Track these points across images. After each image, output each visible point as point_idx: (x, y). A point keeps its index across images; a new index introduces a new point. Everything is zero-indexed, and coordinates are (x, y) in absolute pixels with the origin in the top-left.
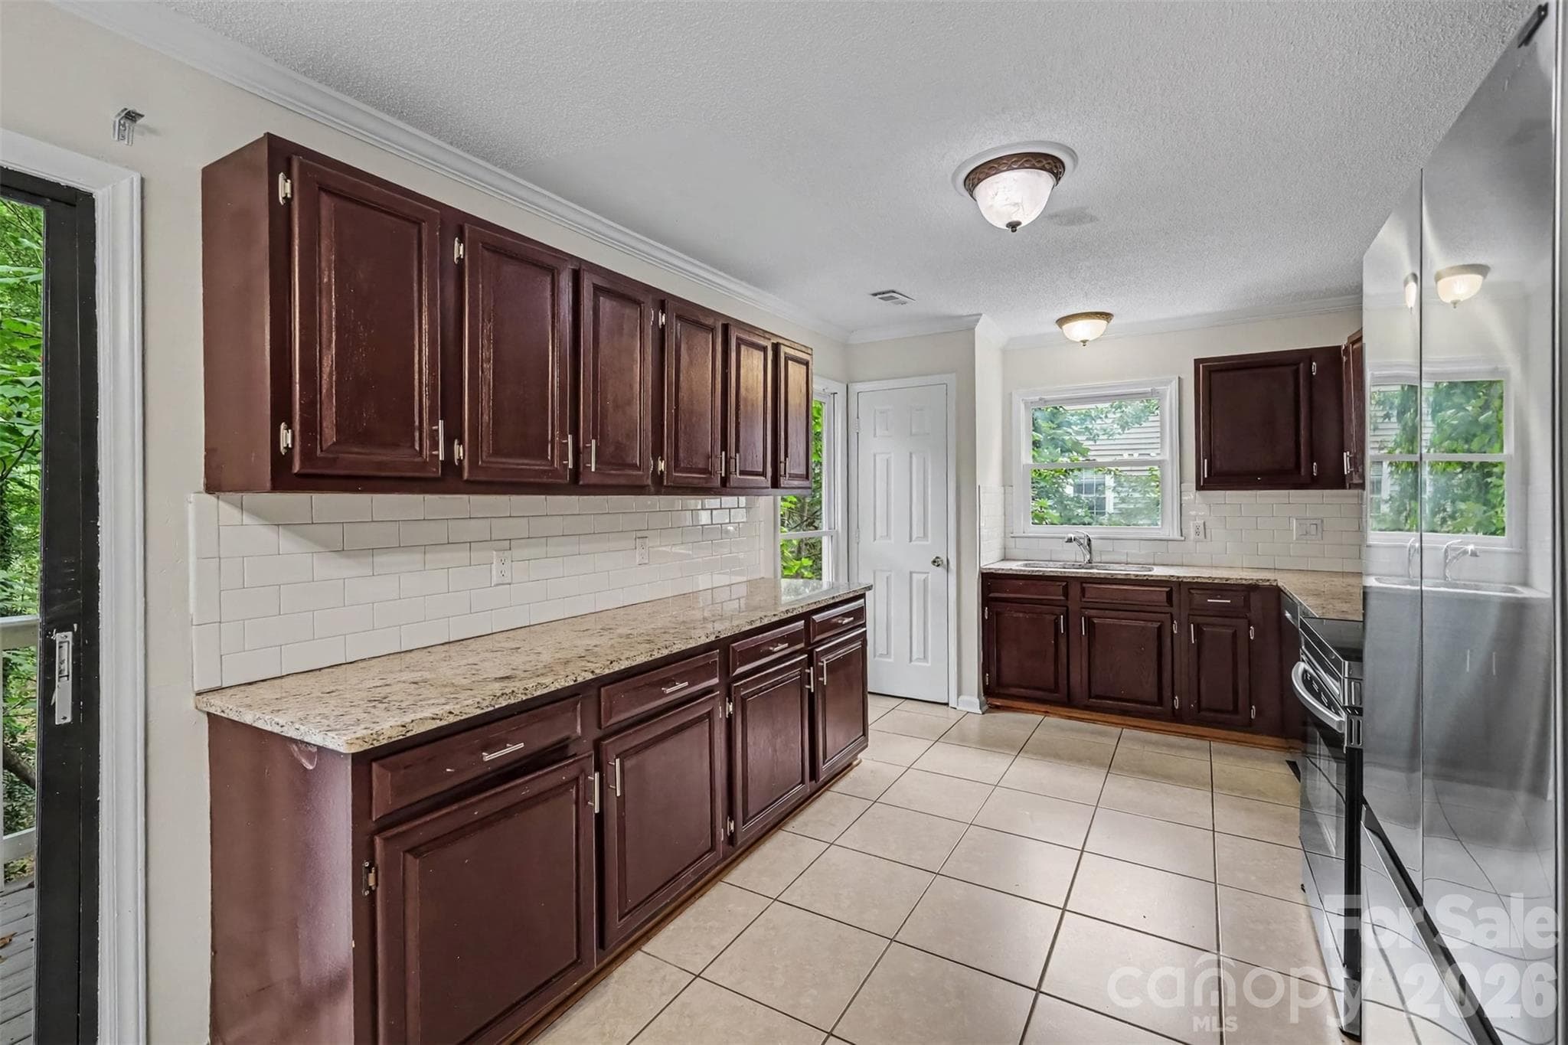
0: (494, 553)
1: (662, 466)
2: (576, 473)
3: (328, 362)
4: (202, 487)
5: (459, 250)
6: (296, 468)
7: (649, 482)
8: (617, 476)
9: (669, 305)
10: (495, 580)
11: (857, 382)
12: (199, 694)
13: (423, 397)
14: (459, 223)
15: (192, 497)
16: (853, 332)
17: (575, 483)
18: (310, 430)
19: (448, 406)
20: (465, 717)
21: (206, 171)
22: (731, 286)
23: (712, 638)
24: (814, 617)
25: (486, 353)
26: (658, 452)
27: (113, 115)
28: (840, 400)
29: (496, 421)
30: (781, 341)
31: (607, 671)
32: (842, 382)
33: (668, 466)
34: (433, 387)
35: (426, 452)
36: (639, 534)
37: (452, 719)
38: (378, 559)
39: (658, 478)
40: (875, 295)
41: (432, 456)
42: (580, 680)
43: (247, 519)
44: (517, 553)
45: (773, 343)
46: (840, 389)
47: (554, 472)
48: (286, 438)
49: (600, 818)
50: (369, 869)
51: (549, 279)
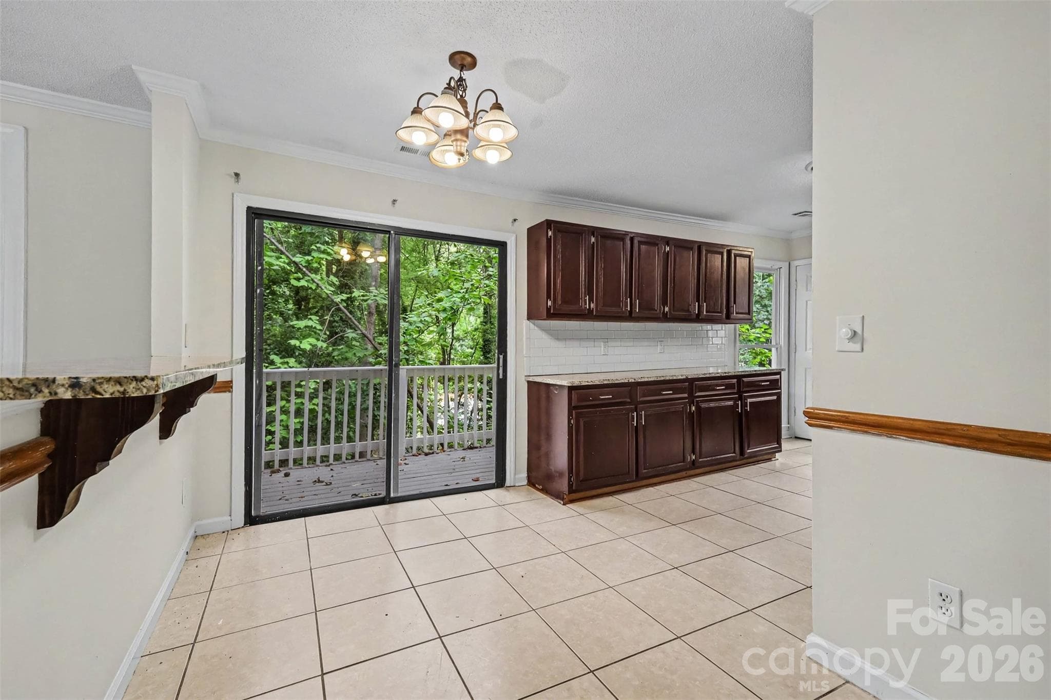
0: (602, 343)
1: (667, 309)
2: (631, 312)
3: (559, 281)
4: (526, 318)
5: (593, 240)
6: (552, 312)
7: (661, 316)
8: (647, 313)
9: (671, 242)
10: (602, 354)
11: (796, 260)
12: (526, 376)
13: (582, 289)
14: (593, 231)
15: (524, 321)
16: (792, 232)
17: (630, 317)
18: (554, 302)
19: (590, 292)
20: (595, 384)
21: (528, 229)
22: (708, 223)
23: (684, 377)
24: (743, 379)
25: (601, 273)
26: (664, 303)
27: (511, 220)
28: (784, 271)
29: (604, 294)
30: (732, 248)
31: (639, 380)
32: (786, 261)
33: (670, 309)
34: (585, 285)
35: (583, 307)
36: (660, 340)
37: (591, 383)
38: (567, 342)
39: (665, 314)
40: (796, 214)
41: (585, 307)
42: (630, 381)
43: (536, 328)
44: (610, 344)
45: (727, 250)
46: (785, 266)
47: (623, 313)
48: (550, 303)
49: (636, 427)
50: (571, 419)
51: (622, 243)
